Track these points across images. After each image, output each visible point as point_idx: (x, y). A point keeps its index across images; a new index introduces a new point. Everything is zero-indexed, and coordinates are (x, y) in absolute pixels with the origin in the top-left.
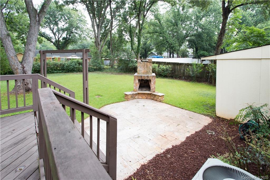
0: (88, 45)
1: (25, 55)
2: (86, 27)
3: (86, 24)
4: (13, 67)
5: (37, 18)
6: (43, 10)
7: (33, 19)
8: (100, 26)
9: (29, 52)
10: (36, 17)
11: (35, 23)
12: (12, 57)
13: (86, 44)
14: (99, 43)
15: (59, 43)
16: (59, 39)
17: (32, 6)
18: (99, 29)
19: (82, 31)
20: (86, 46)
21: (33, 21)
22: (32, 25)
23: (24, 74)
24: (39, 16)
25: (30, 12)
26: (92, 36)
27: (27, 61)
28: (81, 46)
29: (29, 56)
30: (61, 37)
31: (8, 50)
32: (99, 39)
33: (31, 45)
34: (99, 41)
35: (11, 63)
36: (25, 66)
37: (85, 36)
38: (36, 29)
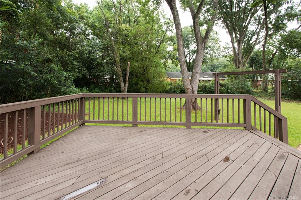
0: (218, 65)
1: (193, 77)
2: (218, 45)
3: (219, 42)
4: (186, 87)
5: (203, 45)
6: (208, 36)
7: (200, 45)
8: (242, 41)
9: (197, 74)
10: (202, 43)
11: (201, 49)
12: (186, 79)
13: (216, 64)
14: (240, 62)
15: (189, 64)
16: (190, 61)
17: (200, 35)
18: (240, 45)
19: (213, 50)
20: (215, 66)
21: (200, 47)
22: (199, 51)
23: (193, 94)
24: (204, 43)
25: (198, 40)
26: (228, 54)
27: (194, 83)
28: (210, 66)
29: (196, 78)
30: (191, 59)
31: (184, 73)
32: (240, 57)
33: (198, 69)
34: (240, 58)
35: (185, 84)
36: (193, 86)
37: (216, 55)
38: (202, 54)
